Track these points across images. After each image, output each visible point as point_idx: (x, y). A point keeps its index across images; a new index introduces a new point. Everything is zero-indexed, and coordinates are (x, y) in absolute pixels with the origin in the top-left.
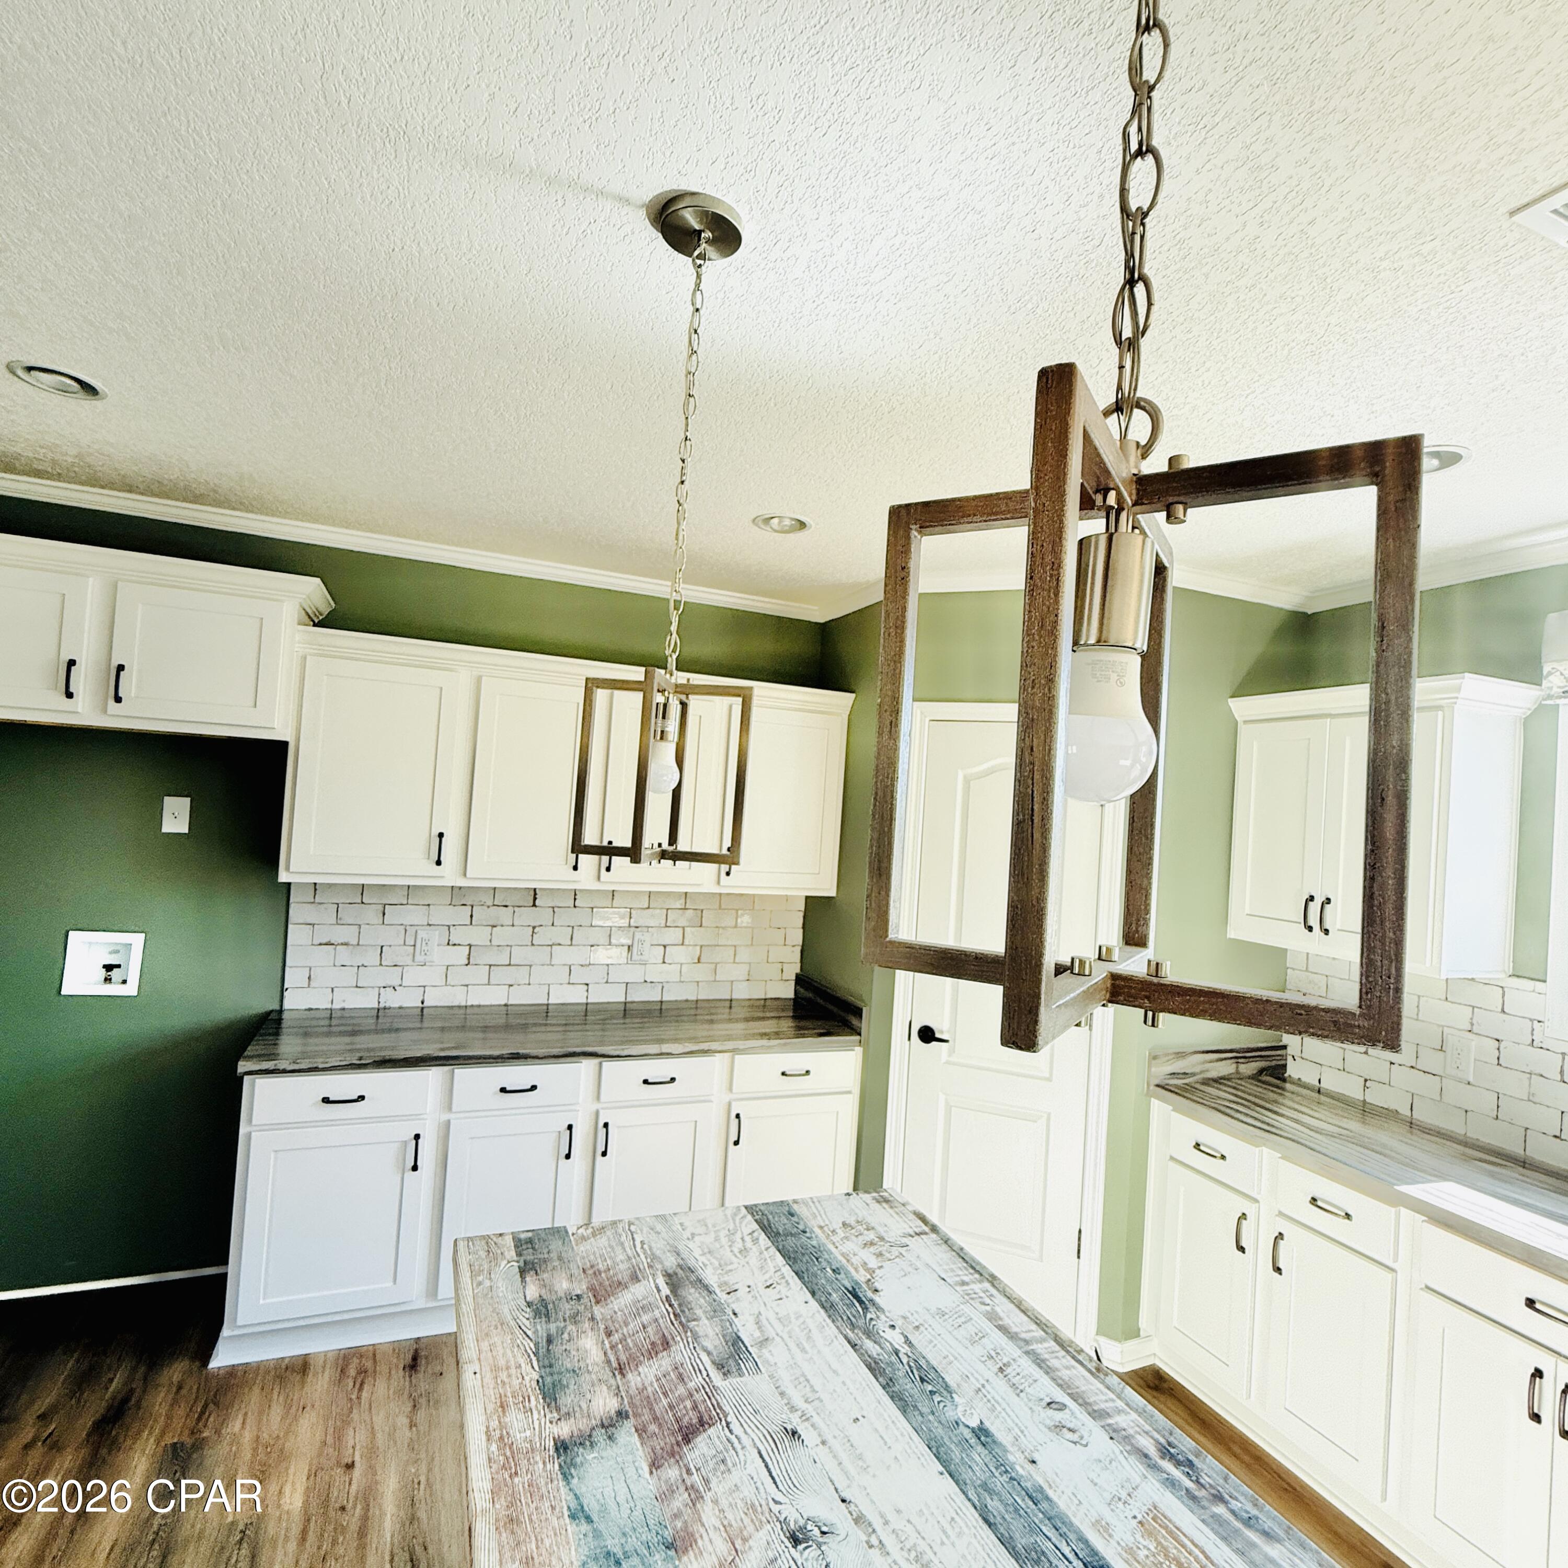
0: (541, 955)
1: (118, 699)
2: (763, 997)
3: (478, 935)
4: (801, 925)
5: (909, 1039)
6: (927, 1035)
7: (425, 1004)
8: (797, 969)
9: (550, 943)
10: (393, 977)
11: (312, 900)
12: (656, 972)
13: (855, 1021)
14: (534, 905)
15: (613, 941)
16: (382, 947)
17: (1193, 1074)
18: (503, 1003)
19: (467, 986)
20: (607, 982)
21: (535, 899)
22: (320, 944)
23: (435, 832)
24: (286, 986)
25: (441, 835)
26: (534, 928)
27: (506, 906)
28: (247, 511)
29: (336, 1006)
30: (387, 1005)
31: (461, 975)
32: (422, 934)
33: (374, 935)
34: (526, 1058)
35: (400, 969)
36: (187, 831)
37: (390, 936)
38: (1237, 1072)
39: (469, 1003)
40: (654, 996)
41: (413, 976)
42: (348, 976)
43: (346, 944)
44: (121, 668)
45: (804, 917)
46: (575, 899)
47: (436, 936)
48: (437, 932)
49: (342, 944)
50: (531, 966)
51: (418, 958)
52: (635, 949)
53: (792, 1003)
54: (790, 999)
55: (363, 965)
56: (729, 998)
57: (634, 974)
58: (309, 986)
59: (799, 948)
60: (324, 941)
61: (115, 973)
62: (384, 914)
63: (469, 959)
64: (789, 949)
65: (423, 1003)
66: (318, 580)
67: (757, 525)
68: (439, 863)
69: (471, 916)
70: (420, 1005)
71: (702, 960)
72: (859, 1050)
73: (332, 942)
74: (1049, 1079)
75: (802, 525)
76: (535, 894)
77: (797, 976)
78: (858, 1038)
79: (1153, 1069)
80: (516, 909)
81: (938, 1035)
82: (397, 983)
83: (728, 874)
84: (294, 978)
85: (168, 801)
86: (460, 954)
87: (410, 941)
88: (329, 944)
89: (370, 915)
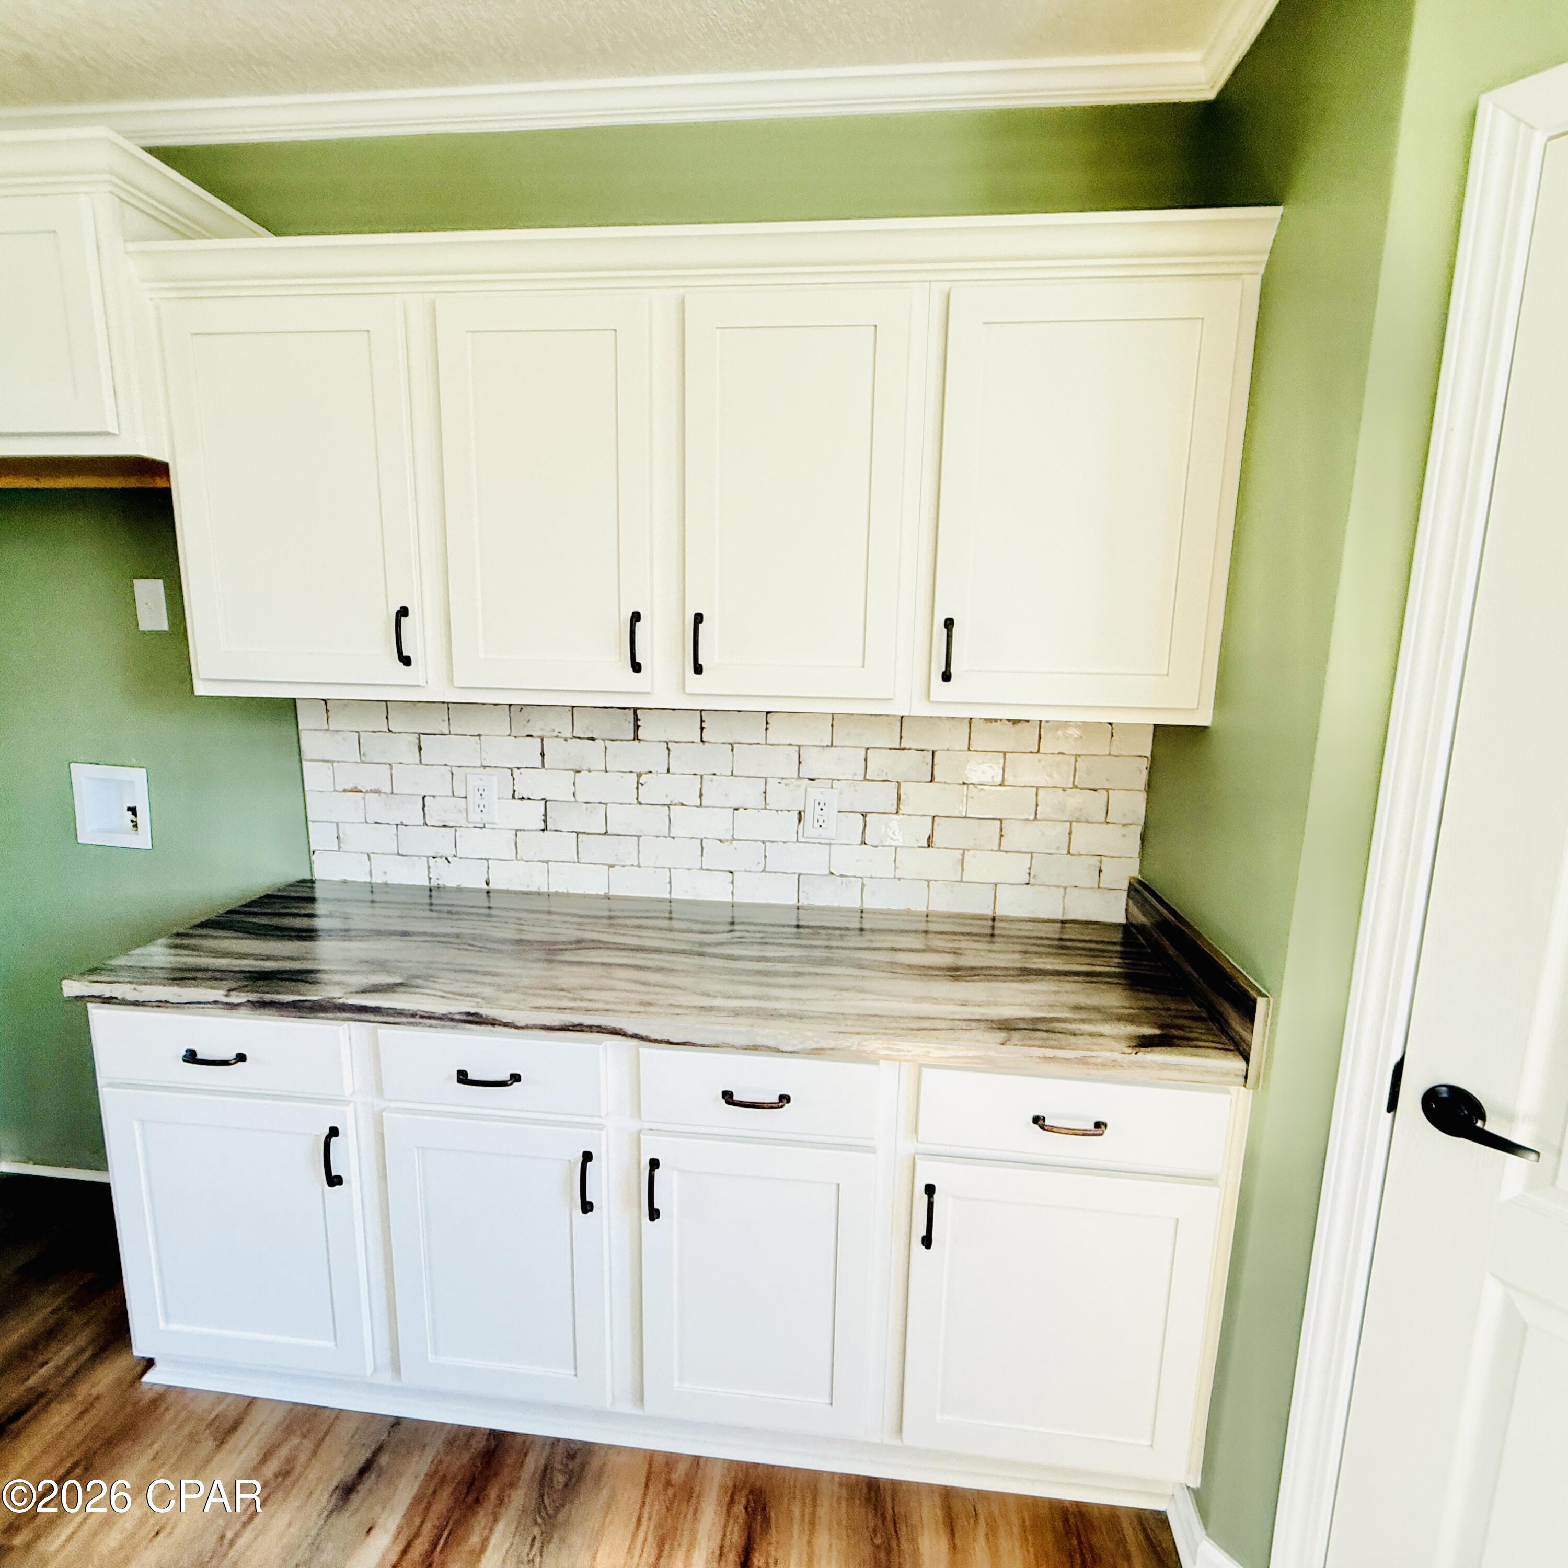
0: (654, 820)
2: (1060, 917)
3: (555, 785)
4: (1142, 784)
5: (1392, 1106)
7: (492, 886)
8: (1131, 869)
9: (668, 803)
10: (441, 842)
11: (326, 727)
12: (849, 859)
13: (1236, 1022)
14: (636, 738)
15: (772, 802)
16: (424, 798)
18: (602, 893)
19: (547, 862)
20: (764, 871)
21: (637, 727)
22: (345, 791)
23: (394, 608)
24: (312, 849)
25: (400, 613)
26: (639, 775)
27: (593, 739)
29: (378, 879)
30: (441, 883)
31: (536, 844)
32: (474, 780)
33: (414, 780)
34: (493, 1025)
35: (453, 830)
36: (165, 627)
37: (431, 782)
39: (552, 890)
40: (848, 899)
41: (473, 843)
42: (384, 839)
43: (377, 792)
45: (1151, 770)
46: (702, 728)
47: (497, 783)
48: (495, 778)
49: (371, 791)
50: (639, 837)
51: (474, 816)
52: (808, 817)
53: (1118, 936)
54: (1120, 925)
55: (402, 824)
56: (990, 913)
57: (810, 860)
58: (339, 850)
59: (1139, 830)
60: (349, 787)
62: (420, 749)
63: (545, 821)
64: (1116, 830)
65: (487, 884)
69: (542, 754)
70: (485, 886)
71: (936, 842)
72: (1241, 1096)
73: (359, 788)
76: (636, 719)
77: (1132, 883)
78: (1240, 1064)
80: (608, 743)
82: (449, 852)
83: (946, 677)
84: (320, 837)
85: (138, 583)
86: (532, 814)
87: (460, 792)
88: (356, 790)
89: (403, 748)
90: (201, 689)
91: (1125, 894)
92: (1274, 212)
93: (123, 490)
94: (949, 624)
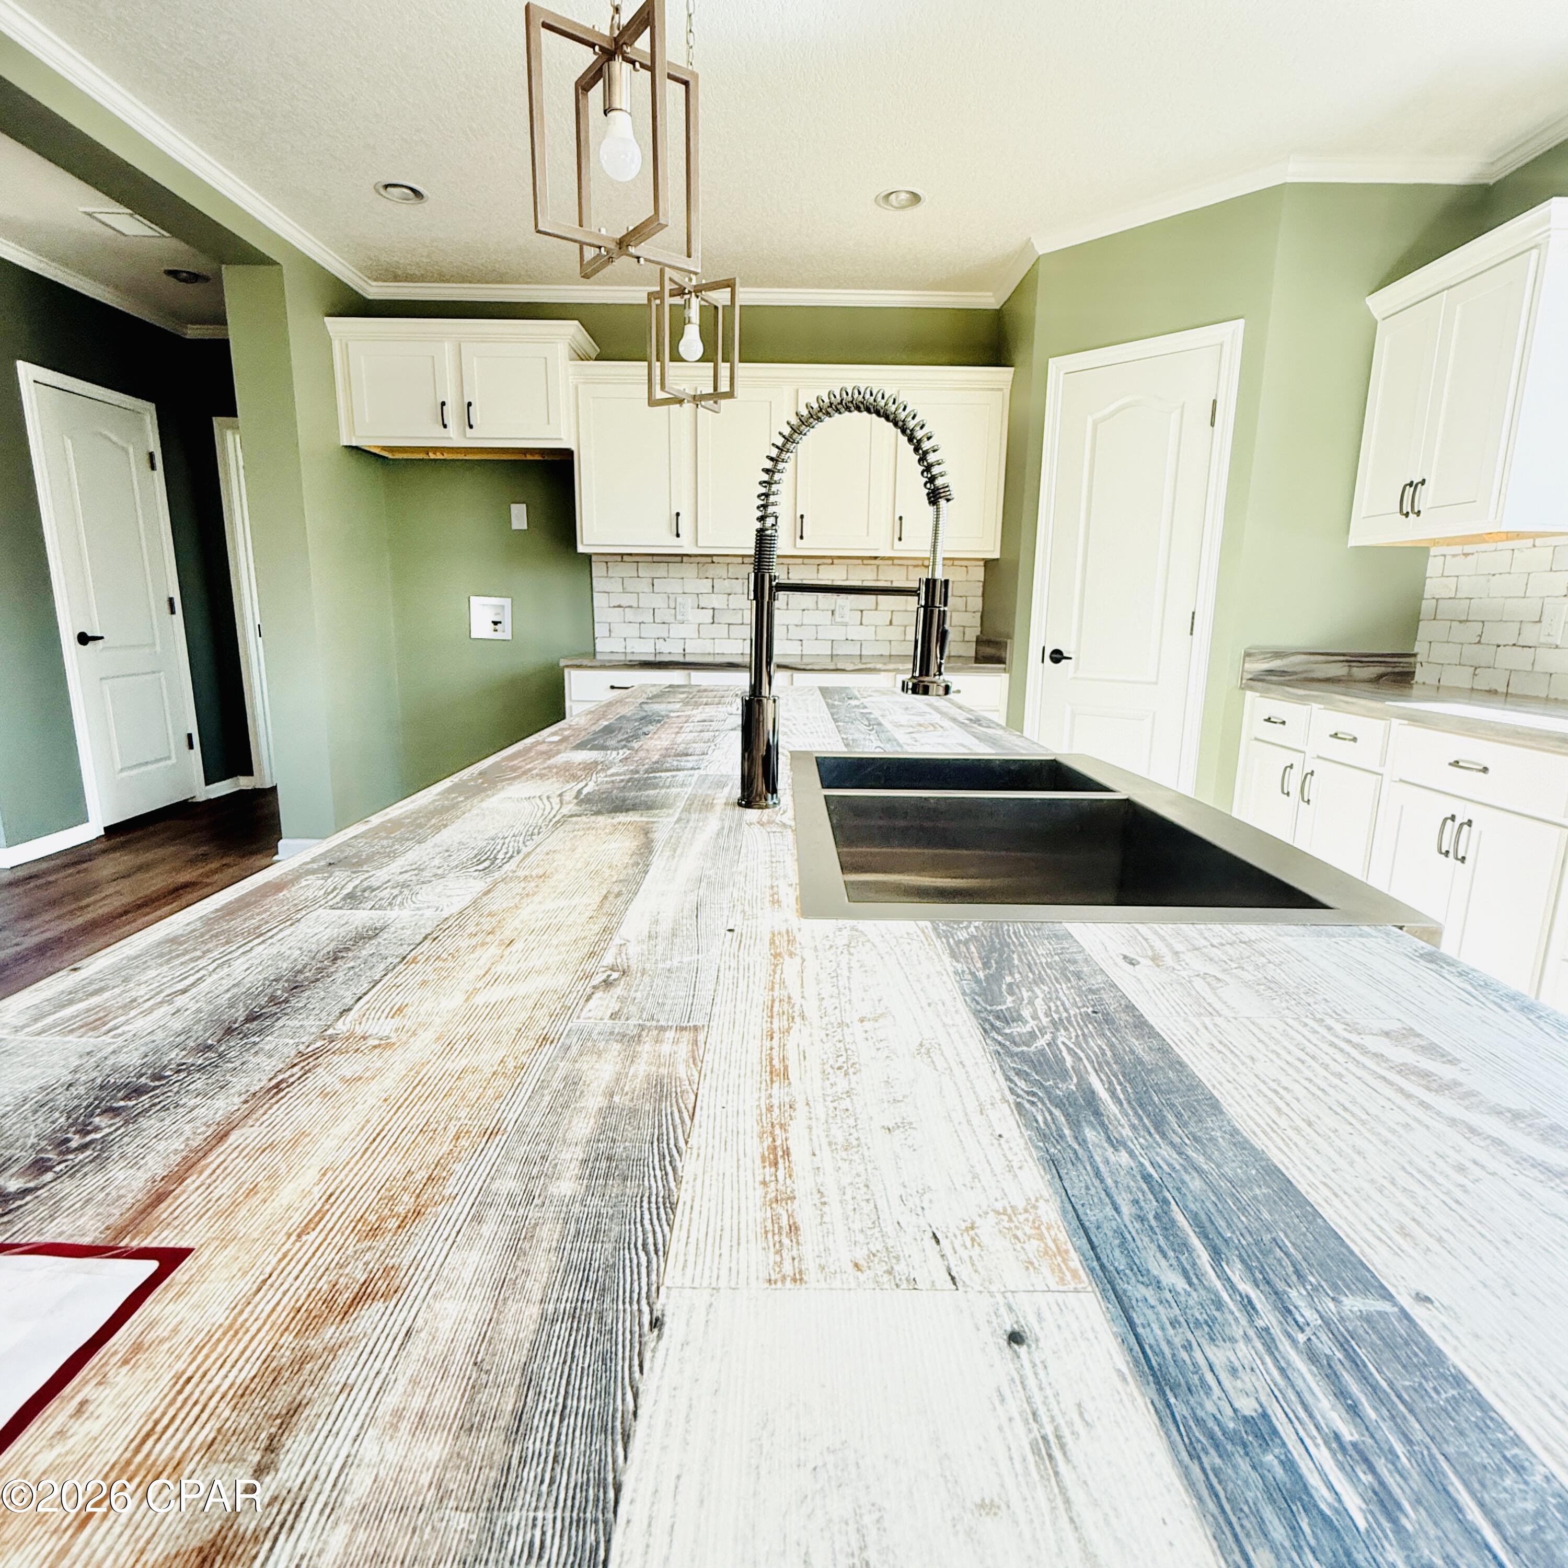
1: (471, 427)
3: (717, 601)
4: (980, 593)
5: (1042, 661)
6: (1057, 656)
7: (686, 652)
8: (977, 631)
10: (661, 631)
11: (606, 575)
12: (855, 633)
15: (820, 606)
16: (654, 609)
17: (1295, 673)
18: (740, 652)
19: (713, 639)
20: (816, 639)
22: (614, 607)
23: (674, 513)
24: (596, 637)
25: (678, 514)
27: (737, 579)
28: (537, 283)
29: (628, 650)
30: (660, 652)
31: (708, 631)
32: (679, 600)
33: (649, 601)
35: (667, 625)
36: (525, 527)
37: (658, 601)
38: (1349, 675)
39: (715, 651)
40: (854, 651)
41: (678, 631)
42: (633, 630)
43: (631, 607)
44: (470, 404)
45: (984, 587)
47: (690, 601)
48: (690, 598)
49: (628, 607)
51: (679, 617)
52: (837, 613)
53: (973, 660)
54: (972, 657)
55: (642, 622)
57: (838, 633)
58: (609, 637)
59: (979, 614)
60: (616, 605)
61: (498, 627)
62: (654, 585)
63: (713, 619)
64: (969, 615)
65: (684, 650)
66: (576, 322)
67: (879, 205)
68: (678, 535)
69: (713, 587)
70: (682, 652)
71: (894, 622)
73: (622, 605)
74: (1156, 683)
75: (916, 198)
77: (978, 637)
78: (1003, 666)
79: (1246, 665)
81: (1065, 655)
82: (665, 635)
83: (900, 539)
84: (600, 630)
85: (513, 506)
86: (707, 616)
87: (672, 605)
88: (620, 606)
89: (644, 585)
90: (581, 549)
91: (974, 644)
92: (1012, 369)
93: (515, 461)
94: (901, 518)
